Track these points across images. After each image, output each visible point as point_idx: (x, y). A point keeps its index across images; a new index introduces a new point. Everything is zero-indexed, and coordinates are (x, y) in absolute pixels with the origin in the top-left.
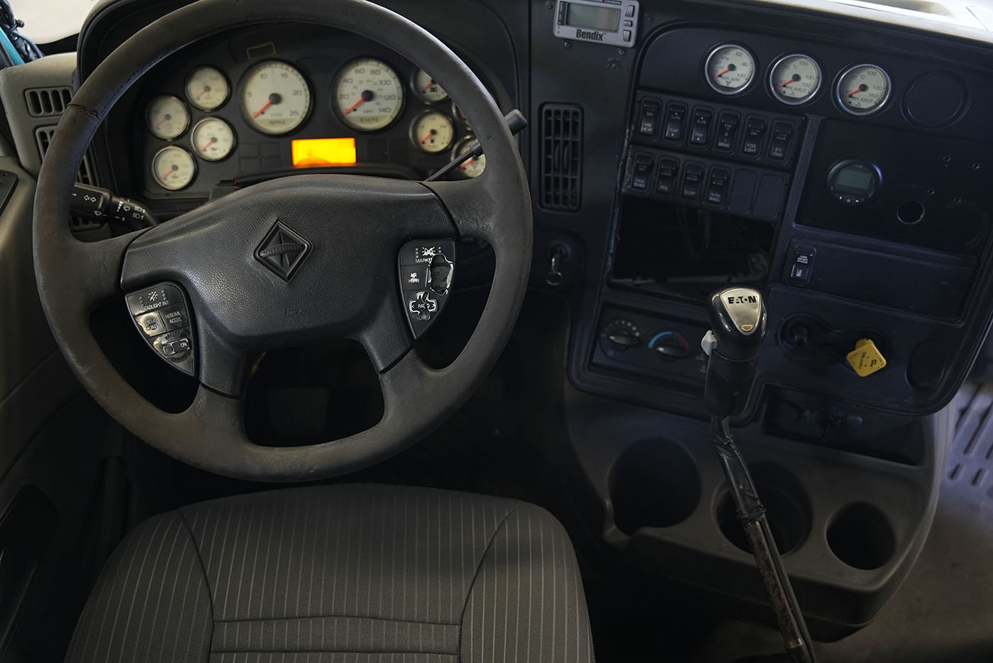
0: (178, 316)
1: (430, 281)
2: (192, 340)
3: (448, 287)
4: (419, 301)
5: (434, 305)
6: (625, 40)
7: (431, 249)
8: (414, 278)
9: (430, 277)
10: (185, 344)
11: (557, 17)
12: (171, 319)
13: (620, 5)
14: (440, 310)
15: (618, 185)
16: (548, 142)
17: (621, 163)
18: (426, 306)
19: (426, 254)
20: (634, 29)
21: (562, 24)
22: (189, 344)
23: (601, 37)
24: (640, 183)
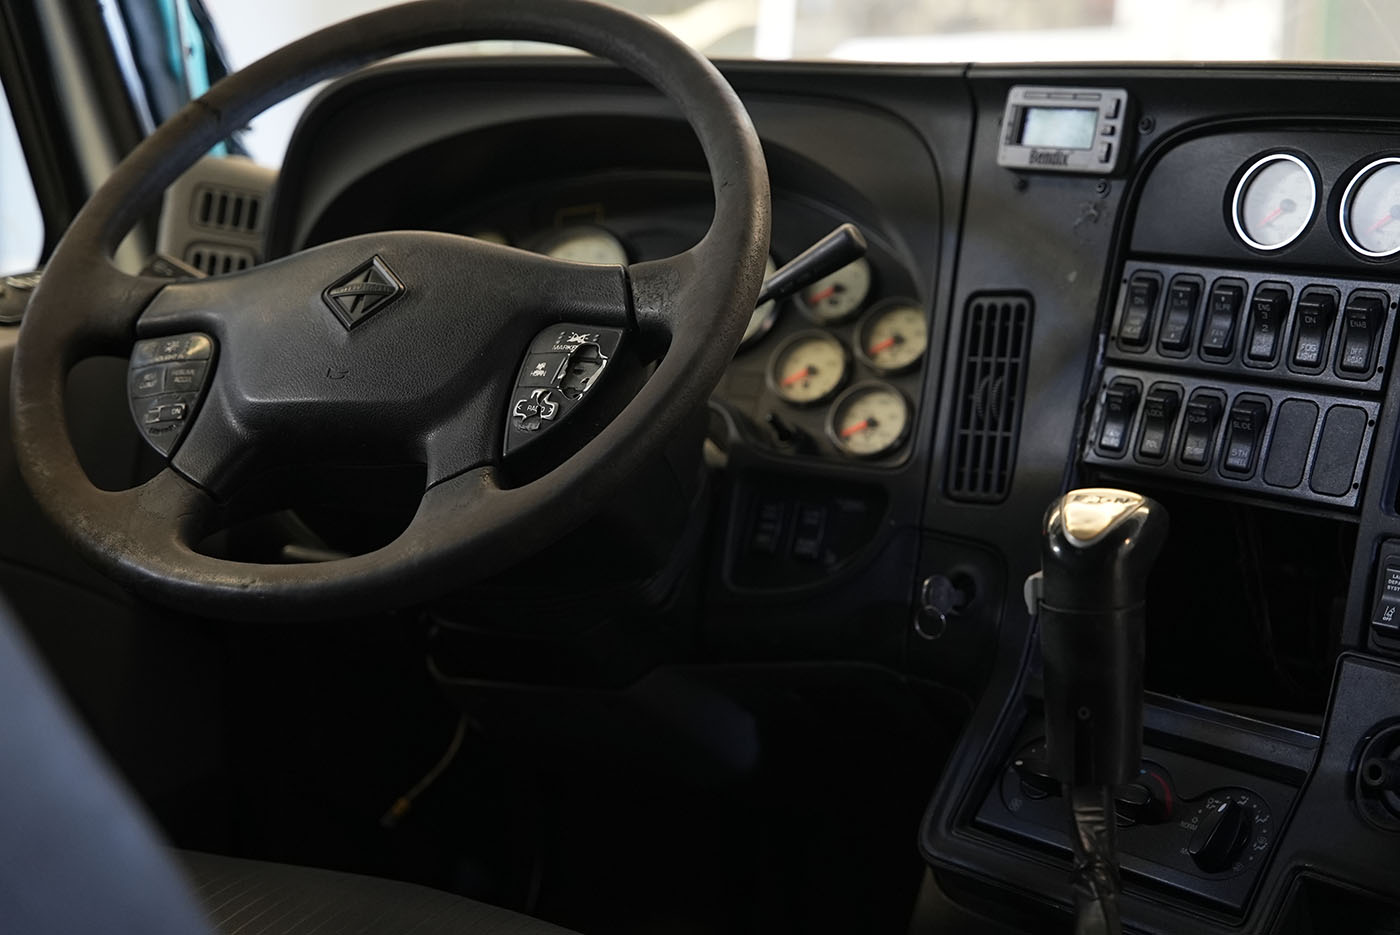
0: (191, 375)
1: (560, 377)
2: (191, 409)
3: (585, 390)
4: (531, 402)
5: (552, 410)
6: (1101, 162)
7: (584, 336)
8: (540, 371)
9: (563, 371)
10: (178, 411)
11: (1005, 130)
12: (178, 376)
13: (1099, 99)
14: (557, 422)
15: (1079, 446)
16: (972, 366)
17: (1087, 401)
18: (539, 409)
19: (572, 340)
20: (1115, 141)
21: (1011, 143)
22: (185, 413)
23: (1065, 160)
24: (1112, 436)
